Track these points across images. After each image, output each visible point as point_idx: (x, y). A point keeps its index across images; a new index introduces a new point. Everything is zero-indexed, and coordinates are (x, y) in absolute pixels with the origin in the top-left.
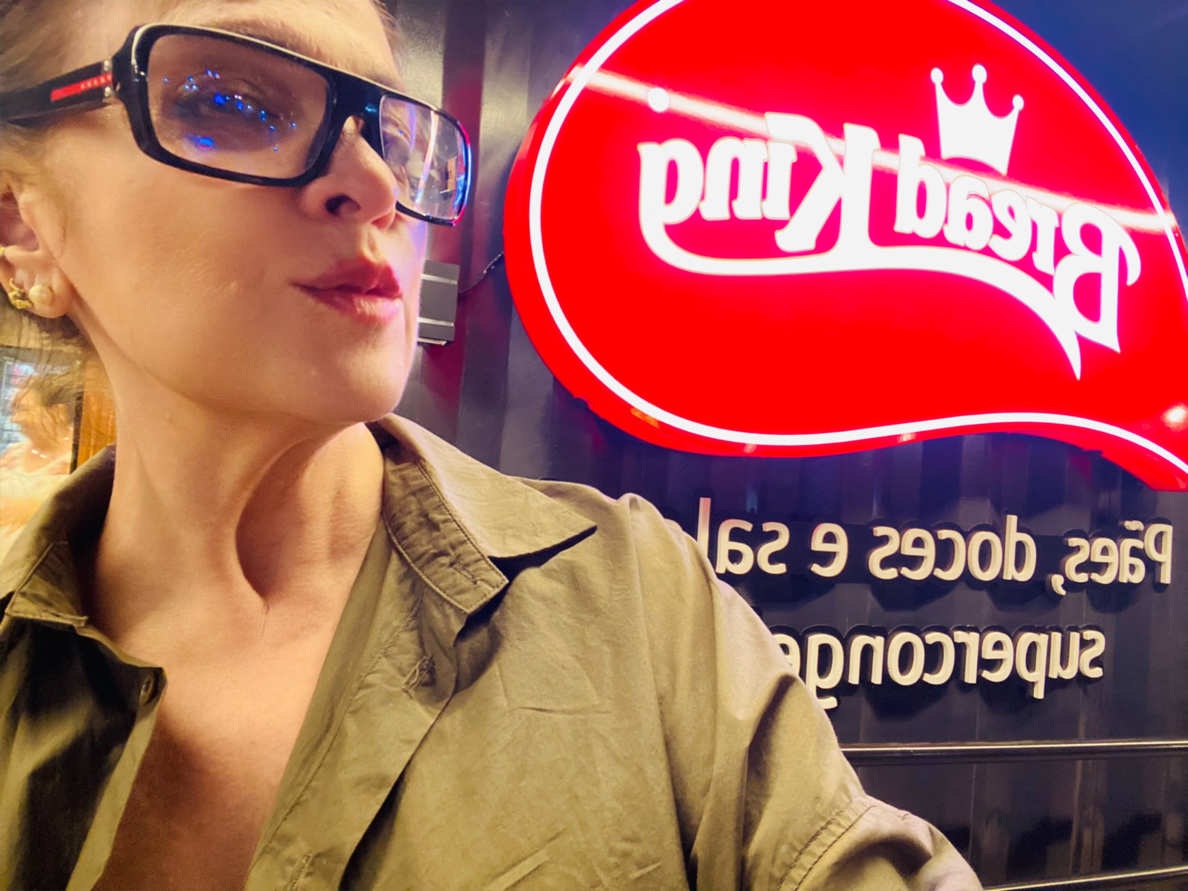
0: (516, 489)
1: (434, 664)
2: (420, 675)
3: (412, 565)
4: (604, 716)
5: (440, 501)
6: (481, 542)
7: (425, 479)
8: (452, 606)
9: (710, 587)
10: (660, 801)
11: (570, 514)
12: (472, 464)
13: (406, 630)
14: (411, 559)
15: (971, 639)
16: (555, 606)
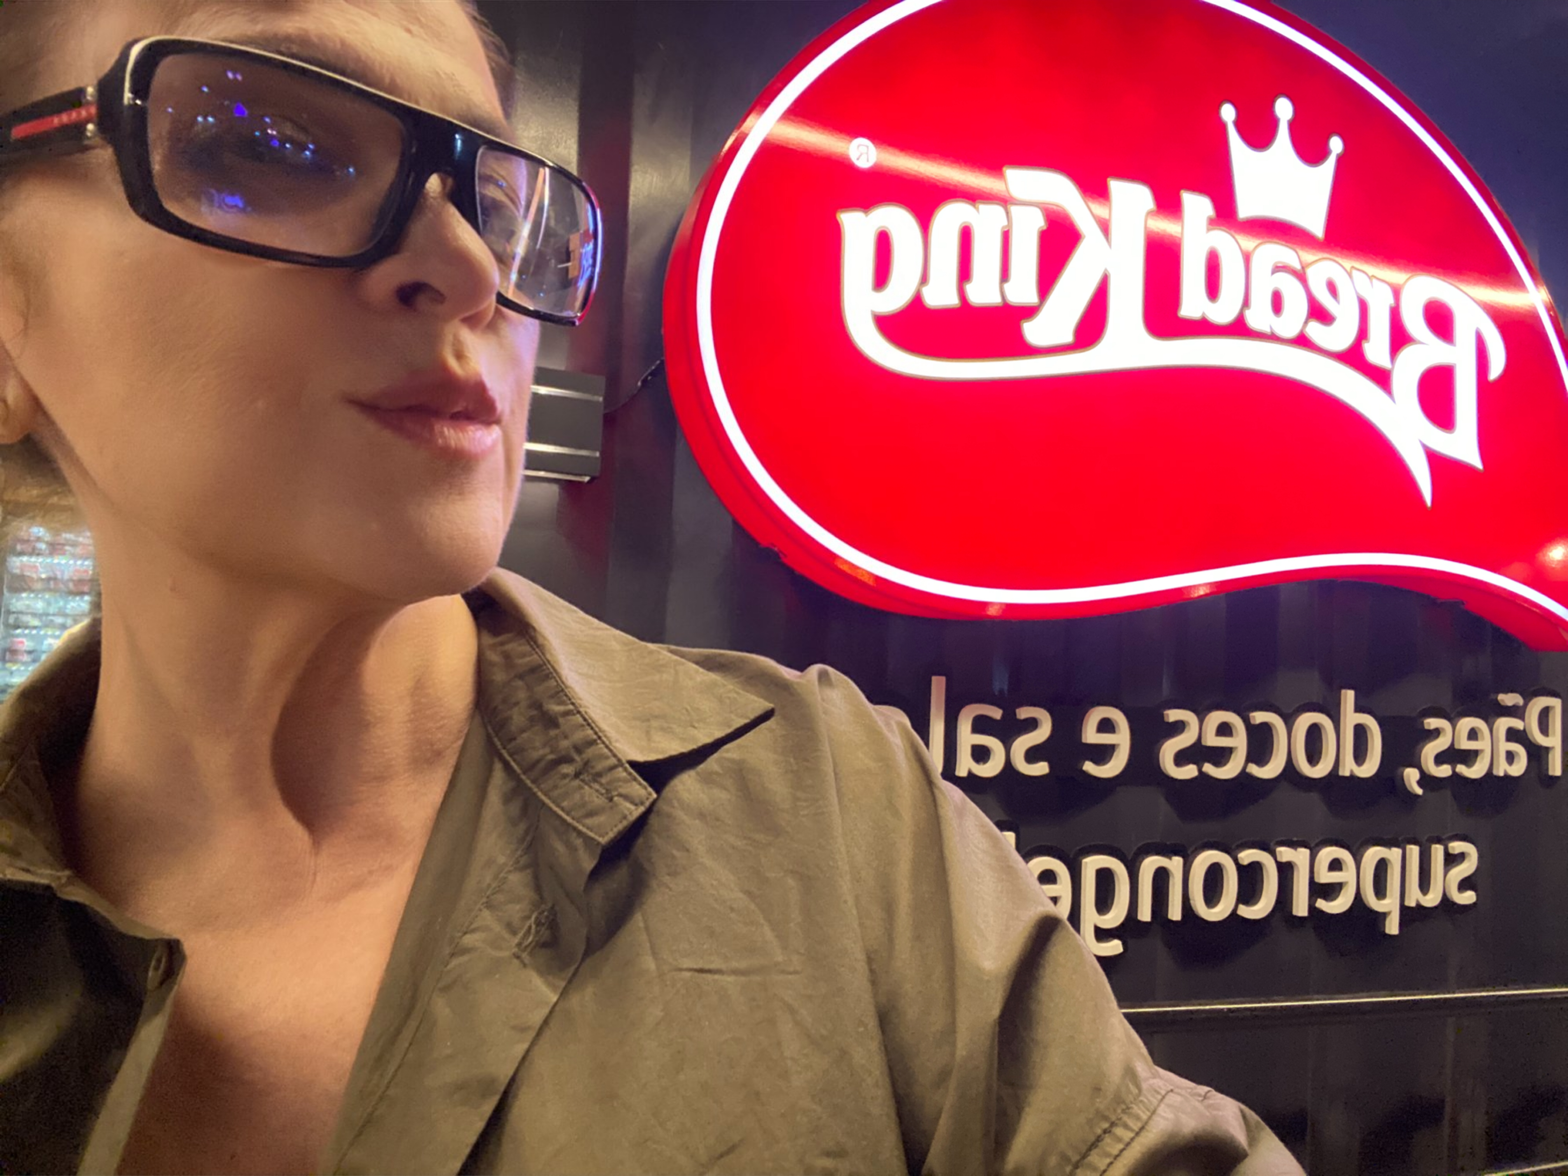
0: (661, 662)
1: (555, 915)
2: (537, 932)
3: (523, 777)
4: (790, 977)
5: (558, 684)
6: (617, 741)
7: (535, 656)
8: (580, 833)
9: (933, 794)
10: (872, 1098)
11: (738, 693)
12: (598, 629)
13: (516, 869)
14: (521, 769)
15: (1299, 857)
16: (718, 823)
